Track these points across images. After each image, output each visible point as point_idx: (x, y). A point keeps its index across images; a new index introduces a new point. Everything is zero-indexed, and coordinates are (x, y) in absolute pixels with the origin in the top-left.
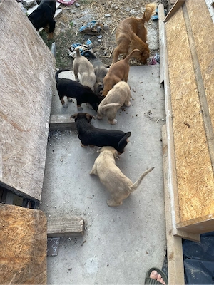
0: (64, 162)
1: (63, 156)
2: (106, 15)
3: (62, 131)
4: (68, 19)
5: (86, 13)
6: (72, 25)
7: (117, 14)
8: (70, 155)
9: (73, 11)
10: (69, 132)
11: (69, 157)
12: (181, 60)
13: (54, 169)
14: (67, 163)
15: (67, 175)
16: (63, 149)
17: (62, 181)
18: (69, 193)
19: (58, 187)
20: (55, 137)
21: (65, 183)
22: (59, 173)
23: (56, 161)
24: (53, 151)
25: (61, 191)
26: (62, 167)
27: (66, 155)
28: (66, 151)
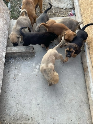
0: (16, 80)
1: (15, 75)
3: (15, 58)
8: (20, 74)
10: (20, 58)
11: (20, 76)
12: (90, 12)
13: (9, 85)
14: (18, 80)
15: (18, 89)
16: (16, 70)
17: (15, 94)
18: (20, 103)
19: (12, 98)
20: (10, 62)
21: (17, 95)
22: (12, 88)
23: (11, 79)
24: (9, 72)
25: (14, 101)
26: (15, 83)
27: (18, 75)
28: (18, 72)
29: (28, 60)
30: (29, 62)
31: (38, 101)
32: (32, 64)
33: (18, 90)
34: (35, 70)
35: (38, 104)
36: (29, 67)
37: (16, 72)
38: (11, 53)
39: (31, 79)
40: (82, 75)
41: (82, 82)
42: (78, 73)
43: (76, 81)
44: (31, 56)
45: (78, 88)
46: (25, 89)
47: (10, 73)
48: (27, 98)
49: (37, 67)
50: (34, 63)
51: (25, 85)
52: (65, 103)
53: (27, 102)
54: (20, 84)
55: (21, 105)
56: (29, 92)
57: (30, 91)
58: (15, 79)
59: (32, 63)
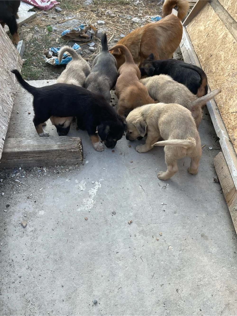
0: (29, 229)
1: (27, 216)
2: (99, 22)
4: (44, 24)
5: (70, 18)
6: (50, 31)
7: (114, 22)
8: (42, 213)
9: (51, 16)
10: (42, 171)
11: (41, 217)
12: (225, 60)
13: (6, 244)
14: (35, 230)
15: (34, 255)
16: (29, 201)
17: (23, 271)
18: (37, 298)
19: (12, 286)
20: (13, 180)
21: (29, 275)
22: (16, 253)
23: (12, 227)
24: (8, 206)
25: (18, 294)
26: (25, 238)
27: (34, 214)
28: (35, 206)
29: (64, 175)
30: (67, 180)
31: (96, 293)
32: (76, 186)
33: (33, 258)
34: (84, 200)
35: (96, 303)
36: (68, 192)
37: (30, 206)
38: (18, 153)
39: (73, 226)
40: (222, 213)
41: (224, 233)
42: (210, 209)
43: (205, 231)
44: (73, 164)
45: (214, 250)
46: (55, 254)
47: (11, 209)
48: (59, 283)
49: (90, 193)
50: (82, 182)
51: (55, 244)
52: (180, 298)
53: (61, 296)
54: (39, 240)
55: (40, 306)
56: (67, 263)
57: (71, 261)
58: (24, 227)
59: (77, 181)
